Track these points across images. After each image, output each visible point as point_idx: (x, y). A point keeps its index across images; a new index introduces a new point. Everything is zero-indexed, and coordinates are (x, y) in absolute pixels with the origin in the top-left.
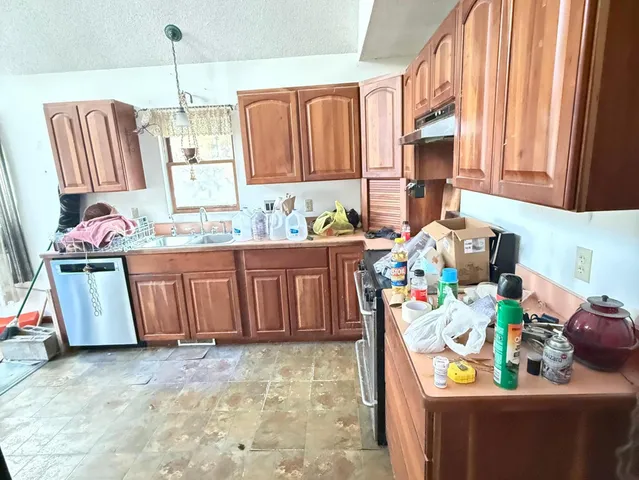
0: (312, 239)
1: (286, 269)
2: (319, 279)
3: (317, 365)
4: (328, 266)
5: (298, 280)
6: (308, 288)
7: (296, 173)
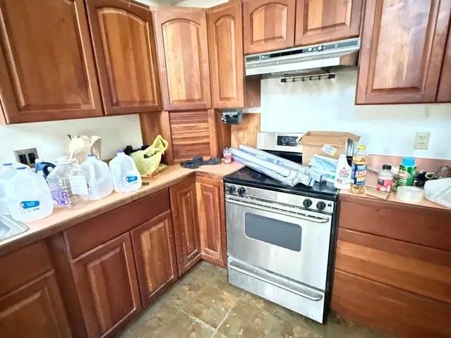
0: (148, 184)
1: (129, 230)
2: (165, 225)
3: (197, 314)
4: (170, 208)
5: (145, 238)
6: (155, 242)
7: (93, 105)
